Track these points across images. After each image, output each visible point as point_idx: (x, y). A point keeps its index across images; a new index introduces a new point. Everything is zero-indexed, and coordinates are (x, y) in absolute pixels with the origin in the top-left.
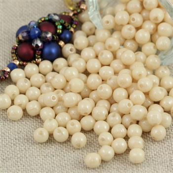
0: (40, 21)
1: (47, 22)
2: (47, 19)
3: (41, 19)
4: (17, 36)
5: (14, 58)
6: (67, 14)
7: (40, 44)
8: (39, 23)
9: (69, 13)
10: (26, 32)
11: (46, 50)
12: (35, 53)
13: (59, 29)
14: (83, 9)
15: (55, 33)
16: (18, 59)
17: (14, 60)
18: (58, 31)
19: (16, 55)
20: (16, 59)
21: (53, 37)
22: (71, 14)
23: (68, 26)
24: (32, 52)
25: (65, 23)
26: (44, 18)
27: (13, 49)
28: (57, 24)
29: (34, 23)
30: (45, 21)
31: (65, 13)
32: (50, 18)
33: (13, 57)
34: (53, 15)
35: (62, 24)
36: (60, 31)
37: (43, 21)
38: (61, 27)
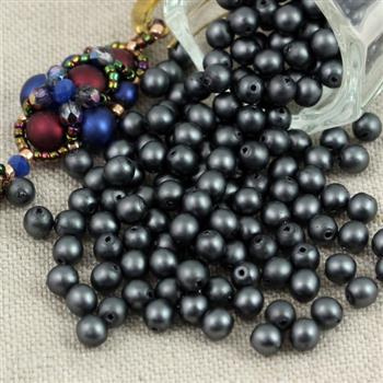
0: (69, 64)
1: (84, 66)
2: (84, 58)
3: (70, 58)
4: (24, 98)
5: (22, 146)
6: (122, 47)
8: (70, 68)
9: (126, 44)
10: (44, 88)
11: (89, 125)
13: (114, 81)
15: (105, 90)
16: (29, 148)
17: (21, 150)
18: (111, 85)
19: (26, 140)
20: (24, 148)
21: (102, 99)
22: (132, 46)
23: (131, 74)
24: (58, 130)
25: (123, 67)
26: (80, 57)
27: (16, 127)
28: (107, 70)
29: (58, 70)
30: (80, 63)
31: (118, 44)
32: (91, 57)
33: (18, 144)
34: (99, 52)
35: (118, 70)
36: (115, 86)
37: (76, 64)
38: (116, 76)
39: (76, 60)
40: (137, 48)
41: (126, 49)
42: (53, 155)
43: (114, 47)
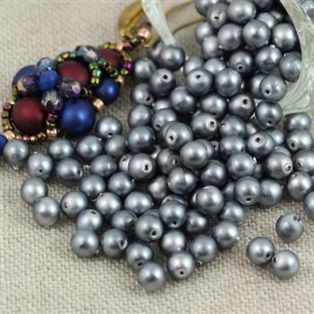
0: (60, 59)
1: (72, 62)
2: (74, 55)
3: (61, 55)
4: (14, 84)
5: (7, 127)
6: (112, 47)
7: (56, 102)
8: (59, 63)
9: (116, 45)
10: (31, 77)
11: (68, 114)
12: (45, 117)
13: (96, 77)
14: (143, 38)
15: (87, 84)
16: (13, 130)
17: (5, 131)
18: (93, 81)
19: (11, 122)
20: (9, 129)
21: (82, 91)
22: (120, 48)
23: (114, 72)
24: (40, 116)
25: (107, 65)
26: (69, 53)
27: (4, 110)
28: (91, 67)
29: (48, 62)
30: (69, 59)
31: (109, 44)
32: (79, 54)
33: (4, 125)
34: (86, 50)
35: (101, 68)
36: (97, 81)
37: (66, 60)
38: (99, 73)
39: (66, 56)
40: (124, 48)
41: (115, 50)
42: (33, 138)
43: (106, 46)
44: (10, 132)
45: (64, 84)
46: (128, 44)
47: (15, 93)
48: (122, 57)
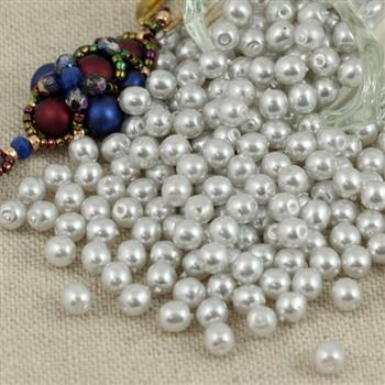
0: (79, 54)
1: (92, 56)
2: (94, 49)
3: (80, 49)
4: (34, 85)
5: (31, 131)
6: (132, 37)
7: (82, 101)
8: (79, 58)
9: (136, 34)
10: (52, 75)
11: (95, 112)
12: (71, 118)
13: (121, 70)
14: (162, 21)
15: (112, 78)
16: (37, 135)
17: (29, 135)
18: (118, 74)
19: (34, 125)
20: (33, 133)
21: (108, 87)
22: (141, 36)
23: (139, 63)
24: (65, 117)
25: (131, 57)
26: (89, 47)
27: (26, 112)
28: (115, 59)
29: (67, 58)
30: (89, 53)
31: (129, 34)
32: (100, 47)
33: (27, 129)
34: (107, 42)
35: (125, 60)
36: (123, 75)
37: (85, 54)
38: (123, 65)
39: (85, 50)
40: (146, 37)
41: (135, 39)
42: (59, 141)
43: (126, 36)
44: (34, 137)
45: (89, 82)
46: (148, 32)
47: (36, 95)
48: (144, 46)
